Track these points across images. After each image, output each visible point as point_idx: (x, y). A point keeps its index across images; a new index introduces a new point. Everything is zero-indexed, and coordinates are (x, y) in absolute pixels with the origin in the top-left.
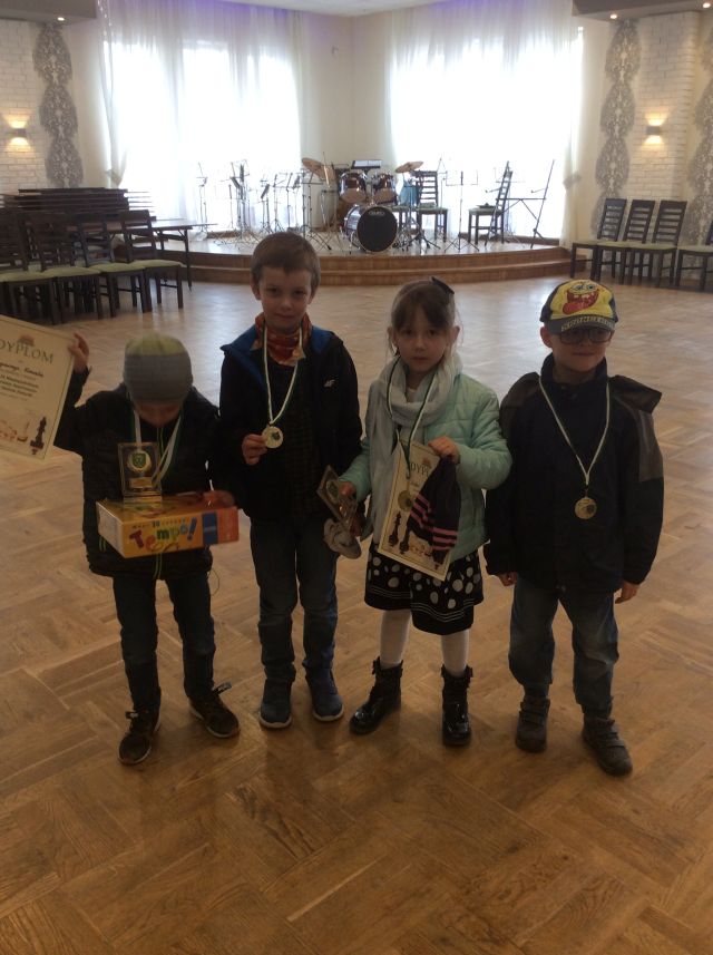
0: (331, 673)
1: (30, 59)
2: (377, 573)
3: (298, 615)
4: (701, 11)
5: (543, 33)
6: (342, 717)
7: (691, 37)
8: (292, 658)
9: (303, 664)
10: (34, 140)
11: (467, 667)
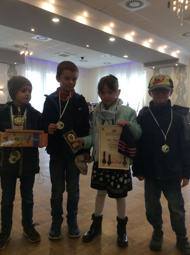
0: (76, 220)
1: (6, 72)
2: (95, 176)
3: (65, 195)
4: (175, 67)
5: (136, 72)
6: (80, 236)
7: (173, 72)
8: (62, 213)
9: (66, 216)
10: (5, 92)
11: (126, 217)
